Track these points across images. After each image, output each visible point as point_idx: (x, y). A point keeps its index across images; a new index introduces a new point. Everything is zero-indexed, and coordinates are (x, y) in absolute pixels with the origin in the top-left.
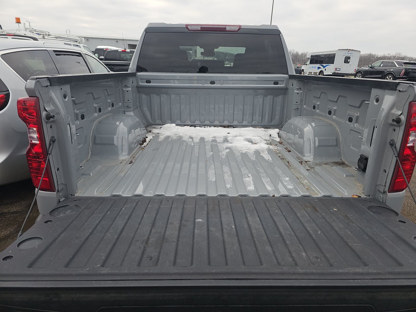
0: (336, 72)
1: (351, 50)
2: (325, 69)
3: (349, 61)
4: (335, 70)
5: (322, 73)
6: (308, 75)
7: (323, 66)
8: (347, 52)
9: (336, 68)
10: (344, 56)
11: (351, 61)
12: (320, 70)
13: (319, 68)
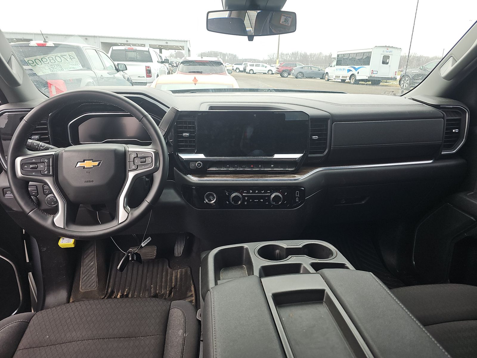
0: (373, 75)
1: (391, 47)
2: (358, 72)
3: (388, 61)
4: (371, 74)
5: (353, 77)
6: (335, 79)
7: (354, 68)
8: (385, 49)
9: (372, 71)
10: (382, 55)
11: (390, 61)
12: (351, 73)
13: (349, 70)
